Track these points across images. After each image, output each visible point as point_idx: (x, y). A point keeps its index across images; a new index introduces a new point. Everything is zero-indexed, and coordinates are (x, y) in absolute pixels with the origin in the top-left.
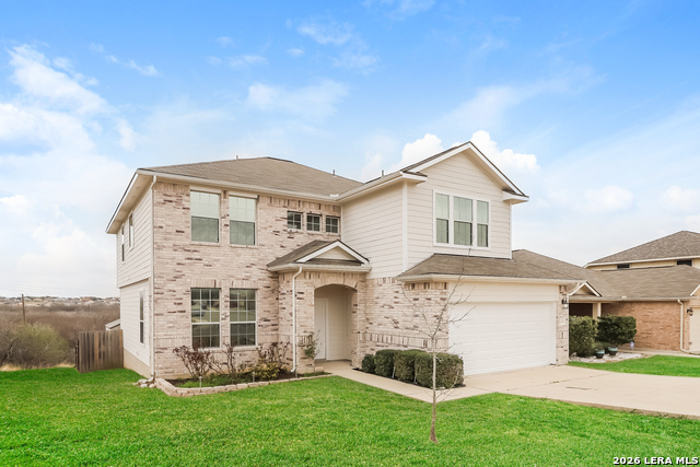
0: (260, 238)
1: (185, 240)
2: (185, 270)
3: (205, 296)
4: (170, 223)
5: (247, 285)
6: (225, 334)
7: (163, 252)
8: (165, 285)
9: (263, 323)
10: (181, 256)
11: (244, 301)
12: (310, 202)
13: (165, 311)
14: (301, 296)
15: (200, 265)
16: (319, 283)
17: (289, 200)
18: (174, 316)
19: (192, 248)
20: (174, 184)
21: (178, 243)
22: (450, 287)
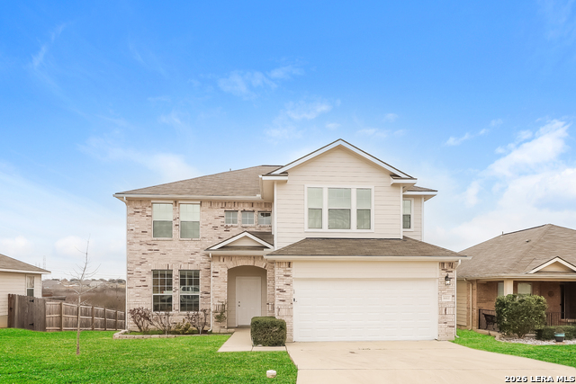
0: (202, 233)
1: (149, 238)
2: (148, 258)
3: (162, 275)
4: (138, 227)
5: (191, 267)
6: (176, 302)
7: (133, 246)
8: (134, 268)
9: (204, 295)
10: (145, 248)
11: (190, 279)
12: (244, 202)
13: (134, 286)
14: (216, 275)
15: (157, 254)
16: (231, 265)
17: (225, 203)
18: (140, 290)
19: (153, 243)
20: (141, 200)
21: (143, 240)
22: (293, 265)
